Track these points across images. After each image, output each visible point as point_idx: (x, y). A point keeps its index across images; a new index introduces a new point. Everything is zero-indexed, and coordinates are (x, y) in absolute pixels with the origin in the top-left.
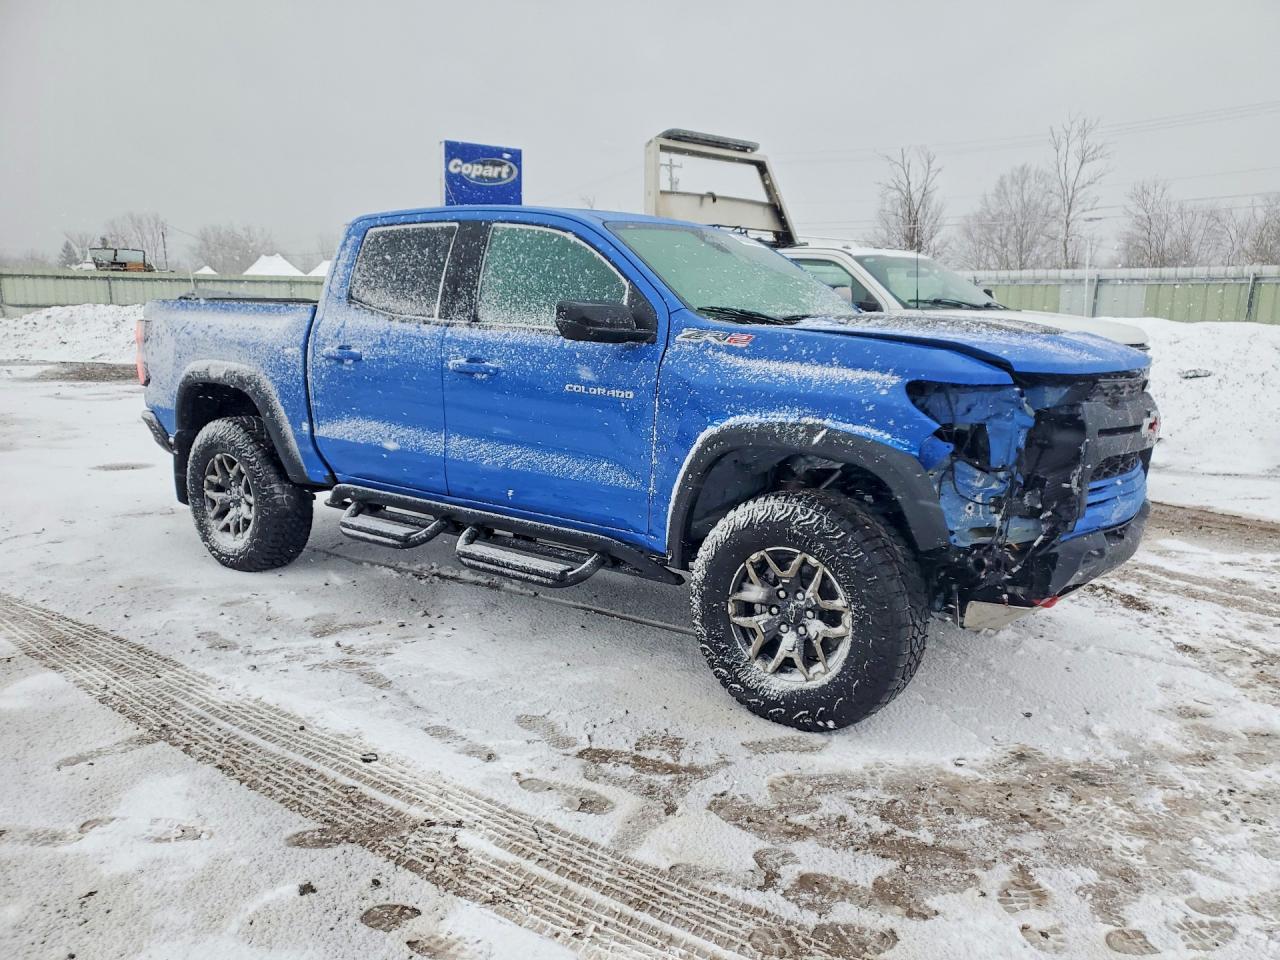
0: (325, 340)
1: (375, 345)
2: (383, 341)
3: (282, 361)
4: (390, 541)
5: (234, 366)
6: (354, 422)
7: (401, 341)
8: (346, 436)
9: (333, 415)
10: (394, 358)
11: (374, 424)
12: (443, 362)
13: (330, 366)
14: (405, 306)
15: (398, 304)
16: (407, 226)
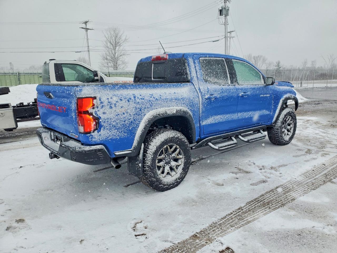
0: (205, 94)
1: (220, 93)
2: (222, 92)
3: (194, 103)
4: (234, 145)
5: (179, 108)
6: (213, 118)
7: (227, 91)
8: (212, 122)
9: (207, 117)
10: (227, 96)
11: (219, 116)
12: (238, 95)
13: (208, 102)
14: (220, 81)
15: (219, 81)
16: (211, 58)
